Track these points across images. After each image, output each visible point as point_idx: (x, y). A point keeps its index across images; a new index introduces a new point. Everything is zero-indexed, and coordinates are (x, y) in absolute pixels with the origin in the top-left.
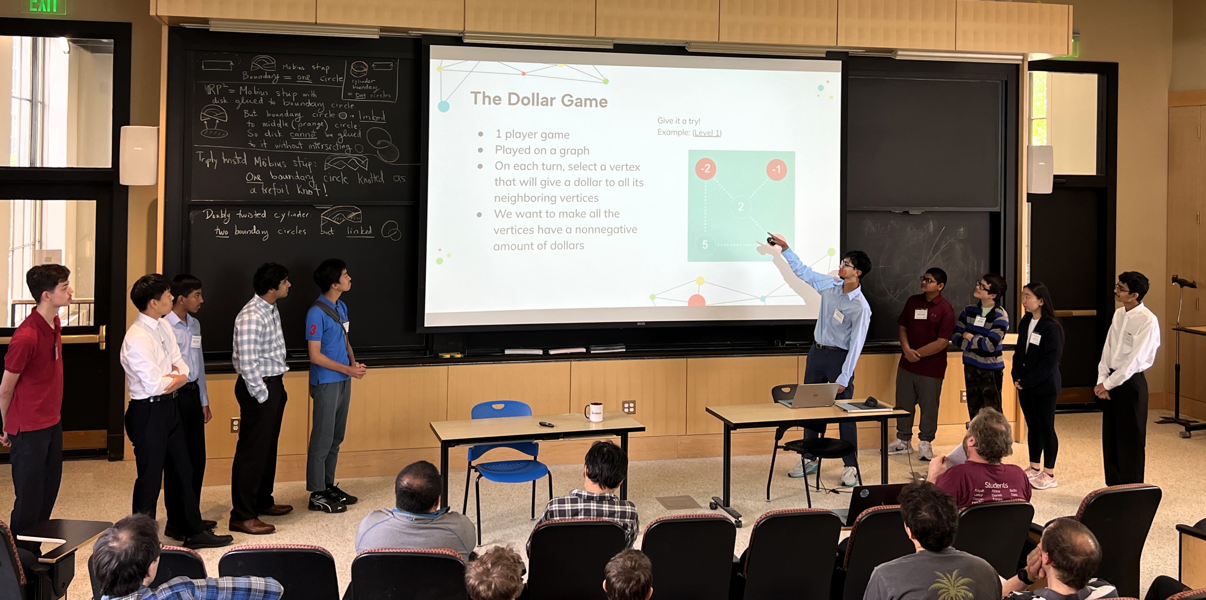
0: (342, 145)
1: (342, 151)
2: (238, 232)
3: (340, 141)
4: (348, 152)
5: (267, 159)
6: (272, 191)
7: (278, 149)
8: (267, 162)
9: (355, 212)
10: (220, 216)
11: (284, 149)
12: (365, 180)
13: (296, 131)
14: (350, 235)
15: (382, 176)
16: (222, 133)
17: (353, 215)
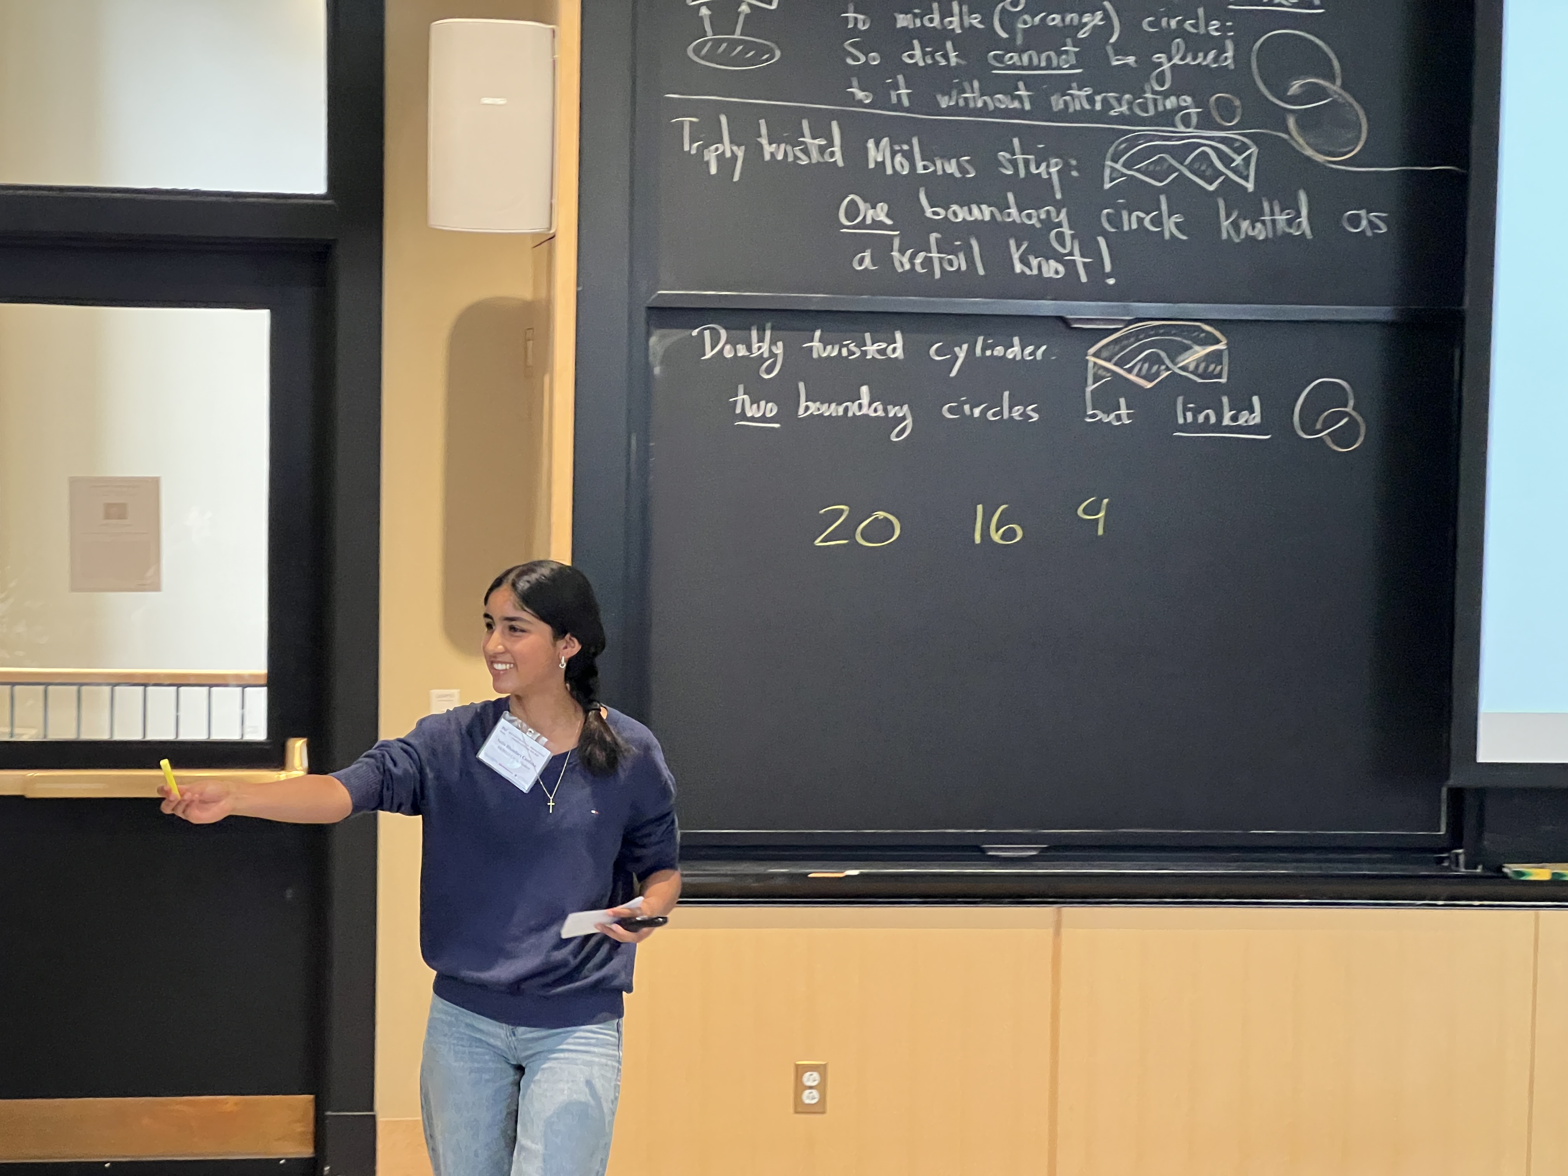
0: (1166, 95)
1: (1166, 118)
2: (808, 408)
3: (1161, 81)
4: (1187, 122)
5: (911, 146)
6: (928, 263)
7: (950, 111)
8: (909, 156)
9: (1204, 343)
10: (749, 348)
11: (966, 110)
12: (1245, 225)
13: (1009, 46)
14: (1185, 428)
15: (1304, 212)
16: (762, 50)
17: (1196, 356)
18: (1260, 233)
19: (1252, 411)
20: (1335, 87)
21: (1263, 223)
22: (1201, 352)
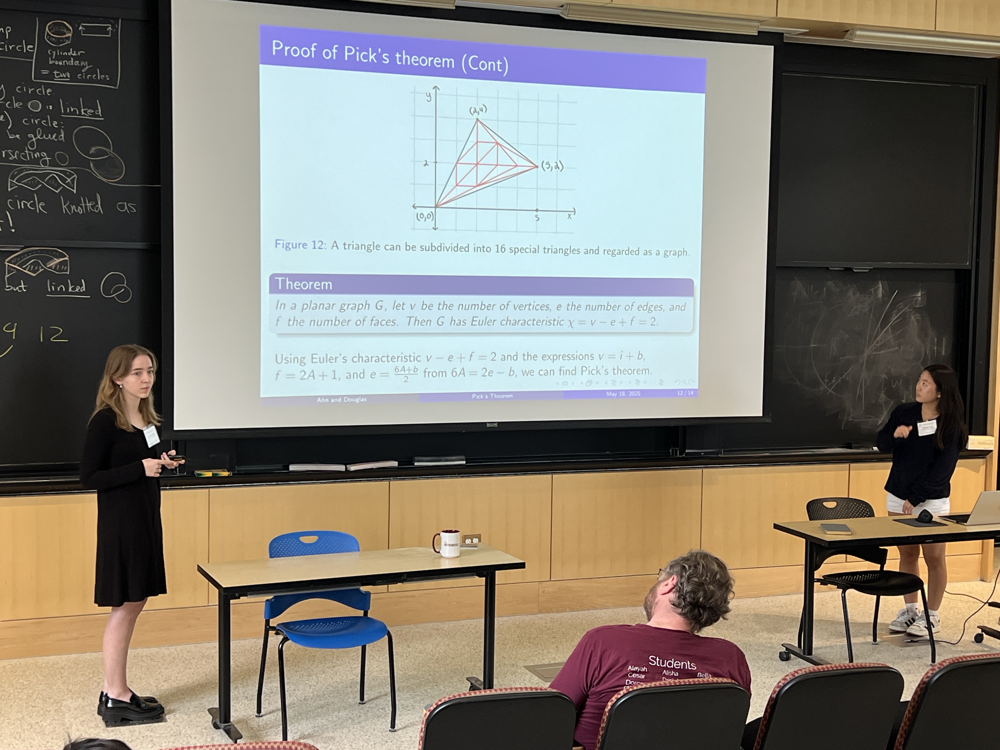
0: (34, 152)
1: (35, 161)
3: (32, 145)
4: (44, 163)
9: (58, 257)
14: (52, 293)
15: (99, 203)
17: (55, 263)
18: (80, 211)
19: (81, 286)
20: (110, 151)
21: (82, 207)
22: (58, 261)
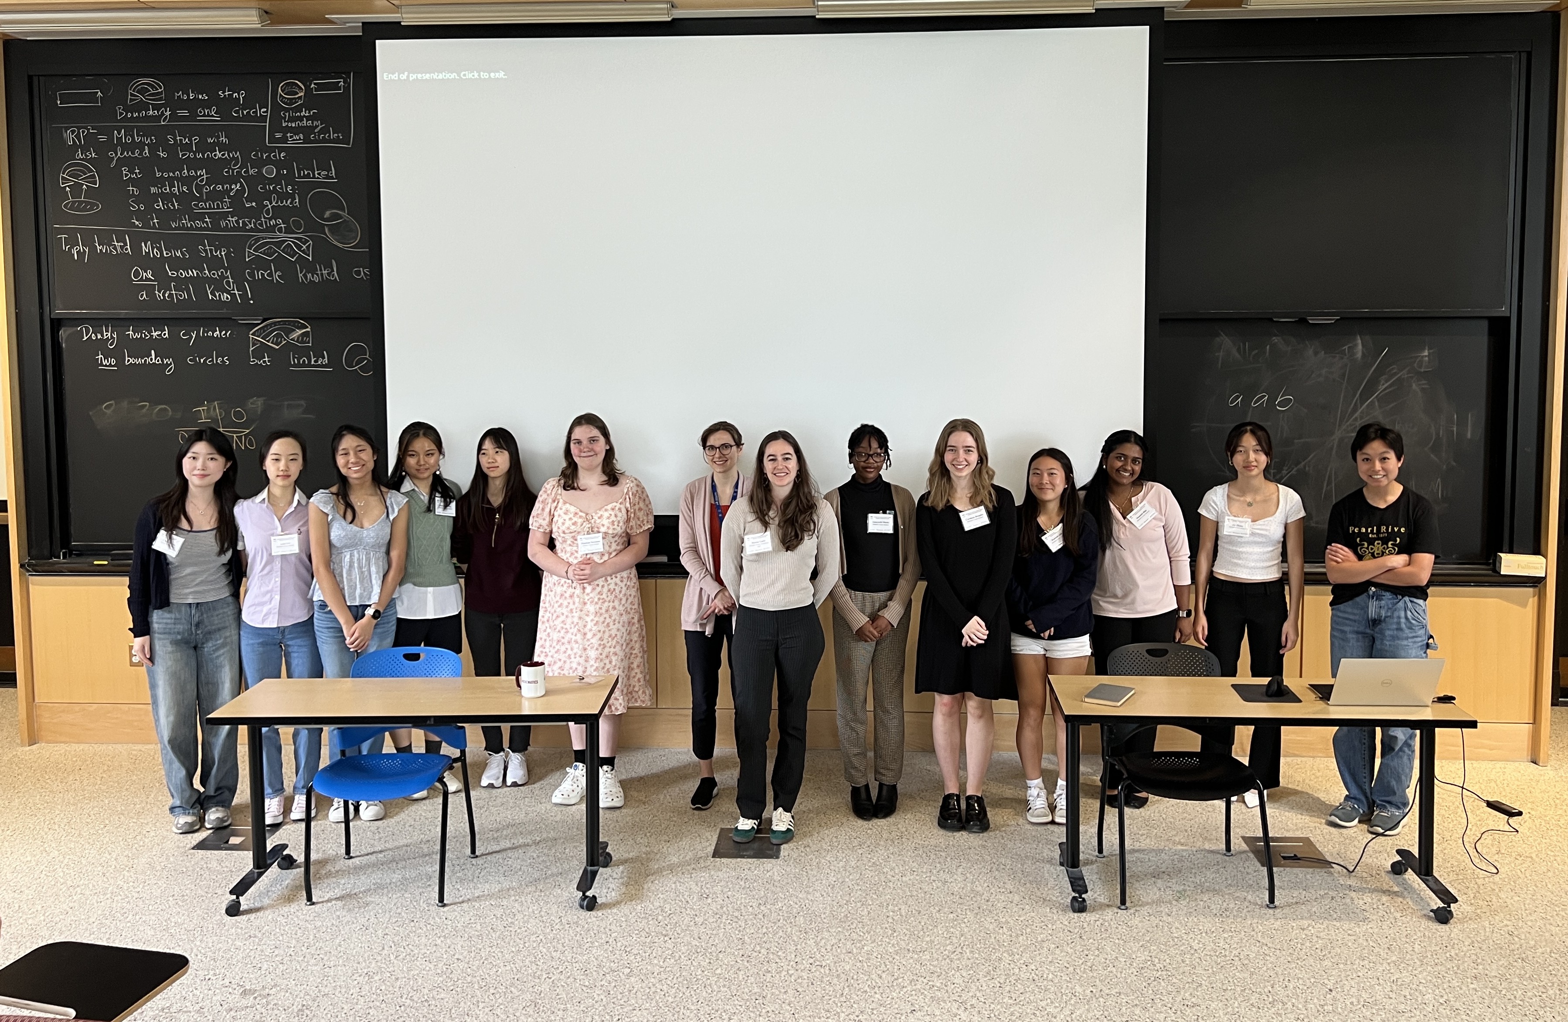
0: (270, 219)
2: (129, 361)
3: (268, 212)
4: (280, 230)
5: (160, 244)
6: (171, 295)
7: (176, 229)
8: (160, 249)
9: (300, 328)
10: (102, 335)
11: (183, 228)
12: (309, 276)
13: (200, 200)
14: (295, 366)
15: (335, 270)
16: (93, 205)
17: (297, 334)
18: (316, 279)
19: (323, 358)
20: (345, 214)
21: (317, 275)
22: (300, 332)
